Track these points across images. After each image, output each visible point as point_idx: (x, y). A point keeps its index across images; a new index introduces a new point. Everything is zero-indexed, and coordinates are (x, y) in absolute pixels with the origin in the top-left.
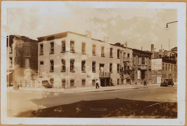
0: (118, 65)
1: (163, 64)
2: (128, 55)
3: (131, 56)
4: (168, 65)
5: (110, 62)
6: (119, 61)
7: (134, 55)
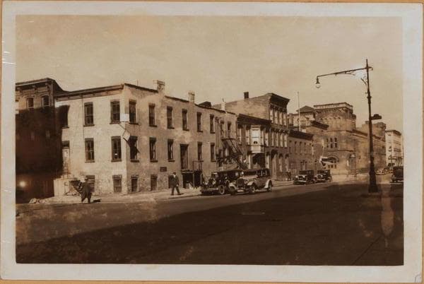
0: (212, 145)
1: (290, 141)
2: (229, 125)
3: (234, 126)
4: (298, 144)
5: (197, 141)
6: (213, 138)
7: (239, 126)
